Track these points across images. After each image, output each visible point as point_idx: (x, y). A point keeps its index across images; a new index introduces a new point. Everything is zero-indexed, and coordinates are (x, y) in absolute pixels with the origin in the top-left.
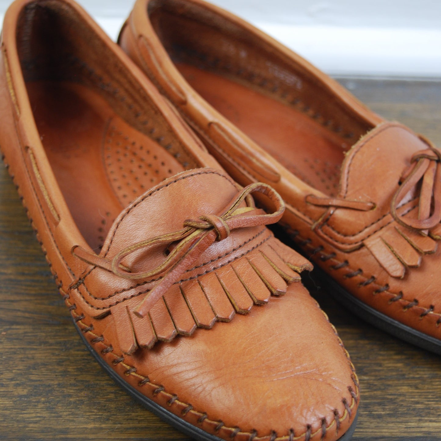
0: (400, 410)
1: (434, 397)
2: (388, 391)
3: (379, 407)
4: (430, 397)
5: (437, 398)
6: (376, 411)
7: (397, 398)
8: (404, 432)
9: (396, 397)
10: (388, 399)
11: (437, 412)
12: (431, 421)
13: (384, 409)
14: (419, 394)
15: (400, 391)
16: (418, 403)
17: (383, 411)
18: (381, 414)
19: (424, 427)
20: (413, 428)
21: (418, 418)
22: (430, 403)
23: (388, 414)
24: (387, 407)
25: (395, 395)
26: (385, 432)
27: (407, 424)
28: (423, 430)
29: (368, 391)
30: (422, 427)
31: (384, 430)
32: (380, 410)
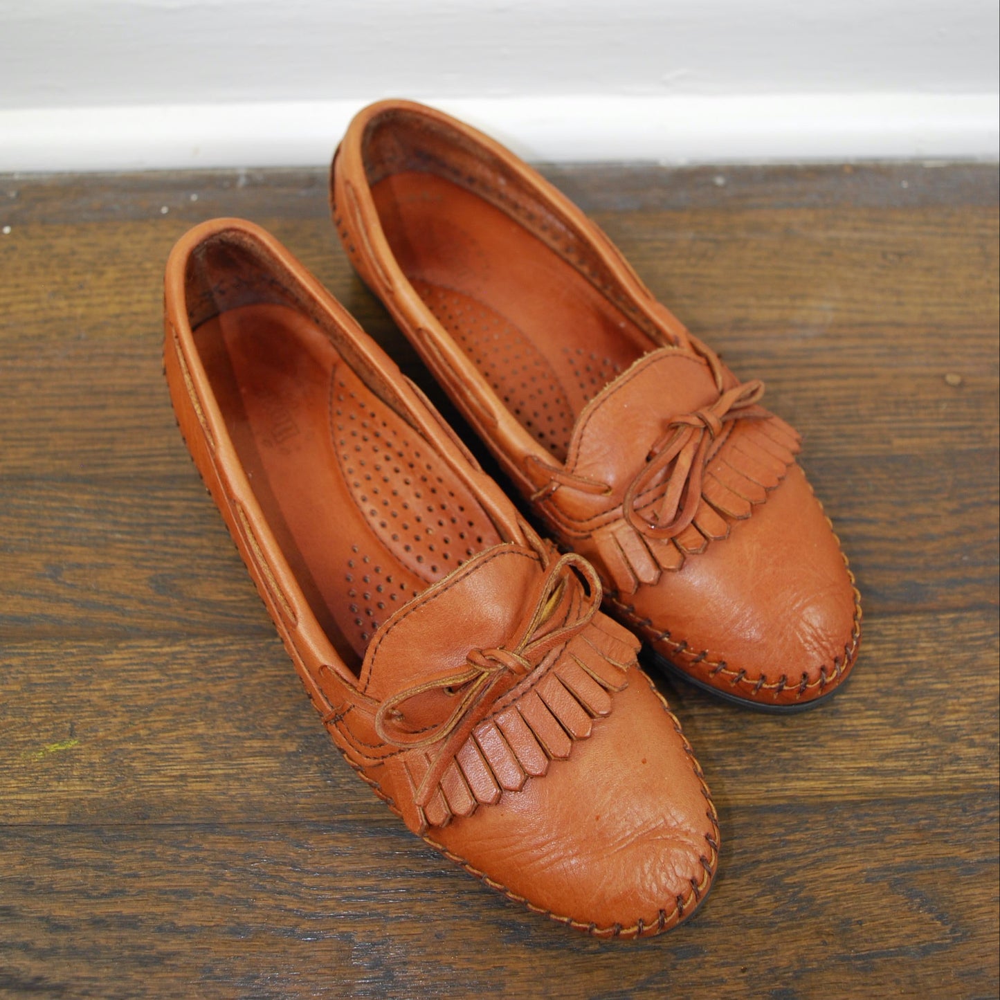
0: (761, 762)
1: (805, 739)
2: (748, 732)
3: (733, 759)
4: (800, 739)
5: (808, 741)
6: (730, 765)
7: (757, 743)
8: (764, 799)
9: (755, 741)
10: (746, 744)
11: (808, 764)
12: (798, 779)
13: (740, 761)
14: (786, 735)
15: (762, 731)
16: (783, 749)
17: (740, 765)
18: (736, 770)
19: (790, 789)
20: (776, 790)
21: (782, 775)
22: (798, 749)
23: (746, 770)
24: (744, 758)
25: (755, 737)
26: (741, 799)
27: (768, 785)
28: (788, 793)
29: (723, 733)
30: (786, 790)
31: (740, 796)
32: (735, 763)
